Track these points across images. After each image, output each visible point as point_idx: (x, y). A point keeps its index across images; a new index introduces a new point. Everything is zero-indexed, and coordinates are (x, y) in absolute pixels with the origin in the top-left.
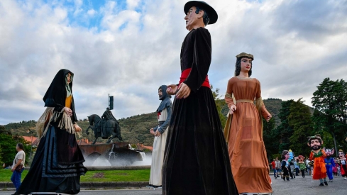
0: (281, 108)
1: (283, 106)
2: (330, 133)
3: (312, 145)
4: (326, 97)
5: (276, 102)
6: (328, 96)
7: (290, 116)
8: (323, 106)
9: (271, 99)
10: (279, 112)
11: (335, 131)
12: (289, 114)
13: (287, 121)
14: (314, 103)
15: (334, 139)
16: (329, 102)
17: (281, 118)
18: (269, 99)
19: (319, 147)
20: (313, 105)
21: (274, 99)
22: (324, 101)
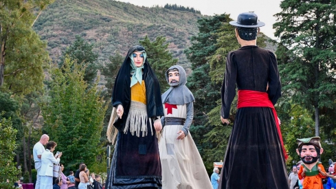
0: (197, 33)
1: (202, 30)
2: (308, 108)
3: (303, 154)
4: (312, 15)
5: (186, 16)
6: (318, 13)
7: (216, 57)
8: (302, 38)
9: (174, 8)
10: (189, 44)
11: (321, 105)
12: (212, 52)
13: (206, 70)
14: (279, 27)
15: (316, 124)
16: (317, 28)
17: (193, 59)
18: (167, 6)
19: (315, 159)
20: (277, 34)
21: (182, 9)
22: (306, 25)
